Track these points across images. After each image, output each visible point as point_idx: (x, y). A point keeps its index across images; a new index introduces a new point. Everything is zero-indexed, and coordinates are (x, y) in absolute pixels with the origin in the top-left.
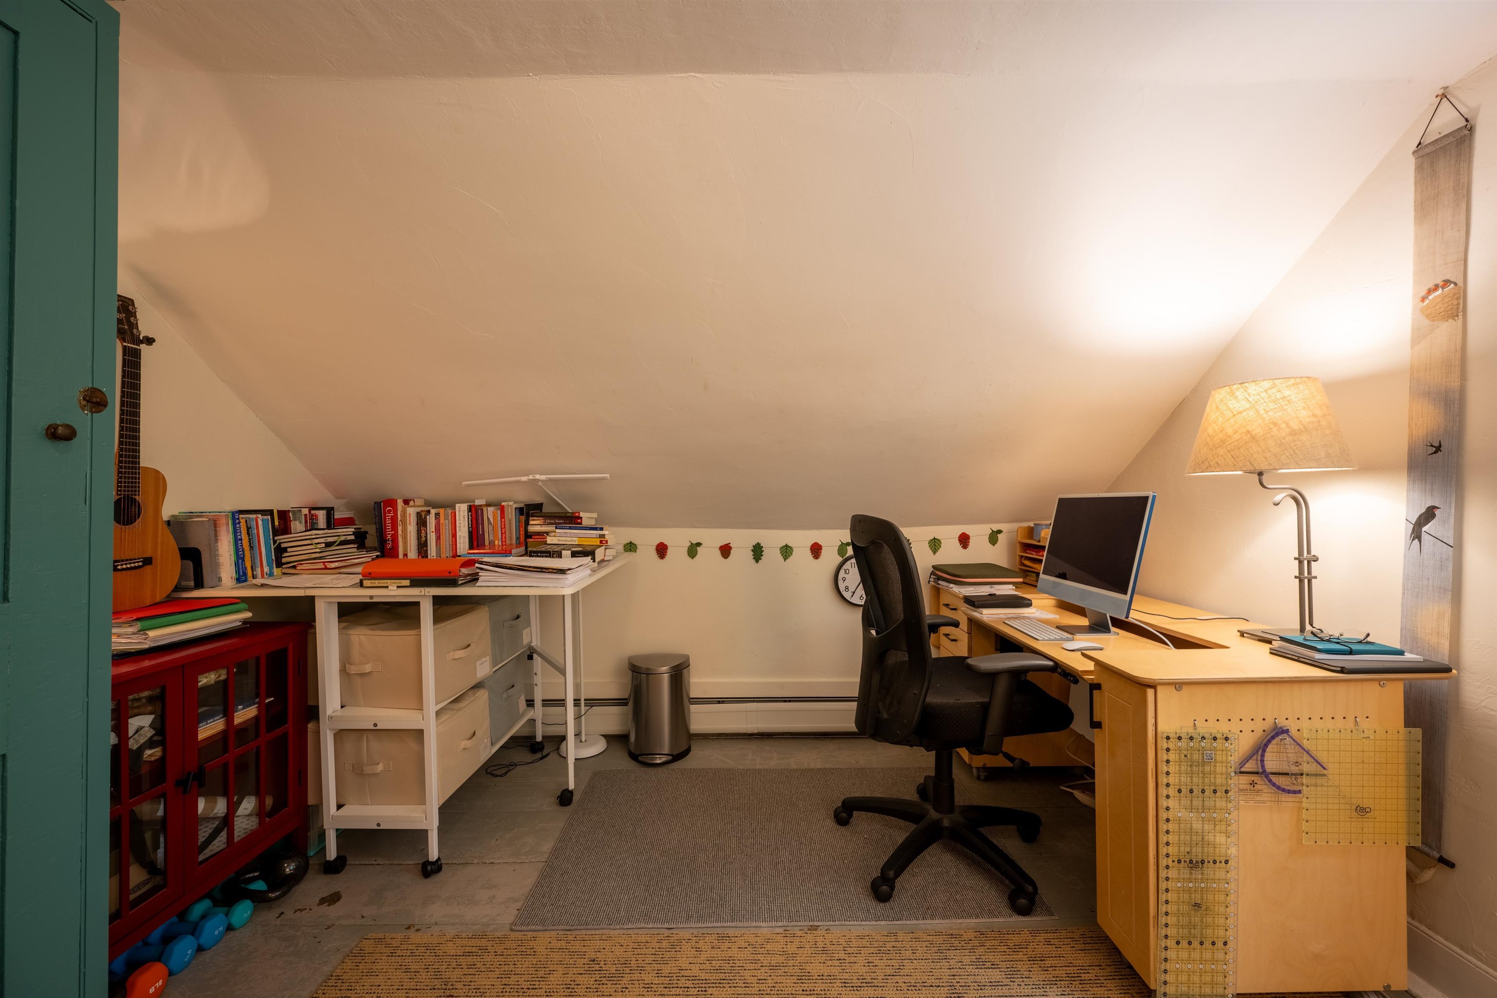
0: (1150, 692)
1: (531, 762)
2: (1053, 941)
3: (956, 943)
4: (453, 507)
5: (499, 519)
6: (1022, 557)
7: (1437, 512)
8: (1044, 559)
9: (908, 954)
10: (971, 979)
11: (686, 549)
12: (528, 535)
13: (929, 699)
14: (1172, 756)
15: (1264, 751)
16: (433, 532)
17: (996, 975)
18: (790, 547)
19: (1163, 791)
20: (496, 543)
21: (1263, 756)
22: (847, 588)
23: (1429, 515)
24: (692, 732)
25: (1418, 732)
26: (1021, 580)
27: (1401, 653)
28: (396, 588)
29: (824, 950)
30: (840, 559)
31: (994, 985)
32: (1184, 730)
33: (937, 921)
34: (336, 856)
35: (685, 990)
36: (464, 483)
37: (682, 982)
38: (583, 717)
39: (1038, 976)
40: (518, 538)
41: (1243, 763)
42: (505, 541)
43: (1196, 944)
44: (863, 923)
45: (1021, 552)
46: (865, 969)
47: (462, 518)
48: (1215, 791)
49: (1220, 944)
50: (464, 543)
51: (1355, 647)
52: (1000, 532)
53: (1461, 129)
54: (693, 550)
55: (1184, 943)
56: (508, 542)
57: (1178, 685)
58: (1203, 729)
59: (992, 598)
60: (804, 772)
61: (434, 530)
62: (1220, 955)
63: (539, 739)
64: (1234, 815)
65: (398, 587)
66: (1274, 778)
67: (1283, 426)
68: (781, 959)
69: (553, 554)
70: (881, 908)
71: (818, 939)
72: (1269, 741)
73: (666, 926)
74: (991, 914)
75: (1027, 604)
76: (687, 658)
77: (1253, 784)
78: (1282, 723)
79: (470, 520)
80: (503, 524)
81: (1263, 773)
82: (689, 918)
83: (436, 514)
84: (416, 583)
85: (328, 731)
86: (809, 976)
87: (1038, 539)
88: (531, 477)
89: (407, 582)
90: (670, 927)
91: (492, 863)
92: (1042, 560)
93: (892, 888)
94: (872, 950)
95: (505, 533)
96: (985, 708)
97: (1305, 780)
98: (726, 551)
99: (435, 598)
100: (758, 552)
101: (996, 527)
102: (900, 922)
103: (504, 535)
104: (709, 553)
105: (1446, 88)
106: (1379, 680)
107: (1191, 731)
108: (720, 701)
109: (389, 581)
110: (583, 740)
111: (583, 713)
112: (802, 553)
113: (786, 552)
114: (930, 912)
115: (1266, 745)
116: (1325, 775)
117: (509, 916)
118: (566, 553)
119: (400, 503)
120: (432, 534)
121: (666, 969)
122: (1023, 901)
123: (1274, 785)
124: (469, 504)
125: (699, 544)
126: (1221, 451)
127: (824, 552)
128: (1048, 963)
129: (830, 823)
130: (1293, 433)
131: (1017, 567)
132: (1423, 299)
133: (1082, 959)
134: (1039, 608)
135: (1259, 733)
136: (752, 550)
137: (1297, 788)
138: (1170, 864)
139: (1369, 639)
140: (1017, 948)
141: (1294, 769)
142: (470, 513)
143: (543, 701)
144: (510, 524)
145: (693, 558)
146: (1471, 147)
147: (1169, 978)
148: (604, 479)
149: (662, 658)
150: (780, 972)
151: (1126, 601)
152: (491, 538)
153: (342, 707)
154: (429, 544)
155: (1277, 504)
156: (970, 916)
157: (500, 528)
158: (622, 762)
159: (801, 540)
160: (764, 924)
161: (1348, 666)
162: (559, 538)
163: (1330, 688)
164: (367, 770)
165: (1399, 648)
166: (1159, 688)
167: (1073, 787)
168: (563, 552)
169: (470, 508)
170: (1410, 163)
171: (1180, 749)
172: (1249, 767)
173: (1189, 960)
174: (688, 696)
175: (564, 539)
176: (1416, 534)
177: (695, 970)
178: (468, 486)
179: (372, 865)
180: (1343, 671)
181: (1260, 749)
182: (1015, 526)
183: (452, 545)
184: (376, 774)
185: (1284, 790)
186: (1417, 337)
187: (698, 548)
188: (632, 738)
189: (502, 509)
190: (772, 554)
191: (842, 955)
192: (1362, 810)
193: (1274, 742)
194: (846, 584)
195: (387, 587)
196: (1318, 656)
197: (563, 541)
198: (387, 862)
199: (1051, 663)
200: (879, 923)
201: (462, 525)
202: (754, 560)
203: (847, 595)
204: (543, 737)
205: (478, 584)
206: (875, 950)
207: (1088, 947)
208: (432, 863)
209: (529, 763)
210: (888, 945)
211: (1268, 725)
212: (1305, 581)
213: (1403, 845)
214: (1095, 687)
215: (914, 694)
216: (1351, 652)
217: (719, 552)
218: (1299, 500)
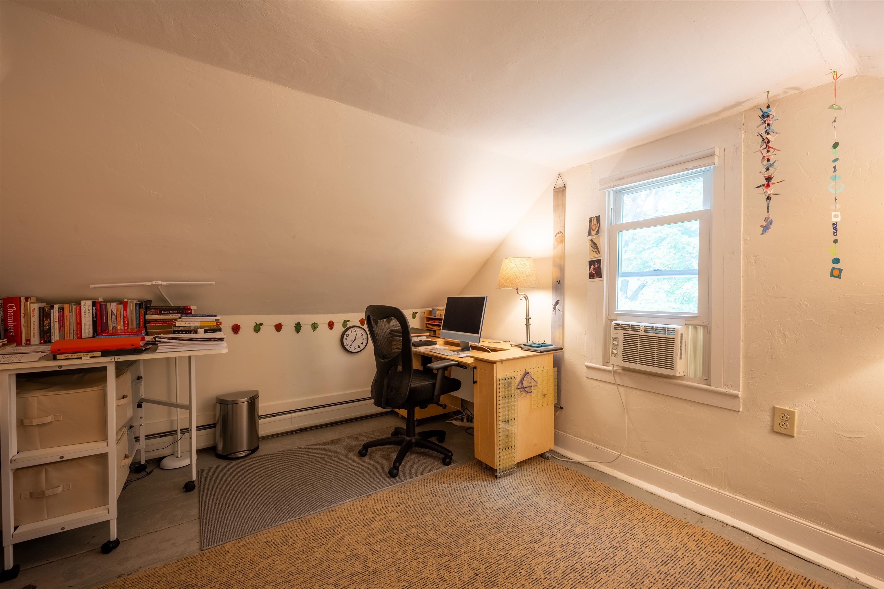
0: (495, 365)
1: (141, 478)
2: (460, 470)
3: (428, 481)
4: (79, 304)
5: (122, 311)
6: (427, 324)
7: (559, 302)
8: (442, 324)
9: (413, 490)
10: (438, 489)
11: (253, 327)
12: (146, 322)
13: (412, 386)
14: (501, 386)
15: (523, 380)
16: (56, 322)
17: (446, 485)
18: (317, 324)
19: (498, 399)
20: (119, 328)
21: (523, 382)
22: (347, 344)
23: (557, 303)
24: (260, 436)
25: (556, 368)
26: (428, 334)
27: (552, 345)
28: (89, 358)
29: (379, 500)
30: (344, 329)
31: (446, 488)
32: (504, 377)
33: (418, 477)
34: (13, 565)
35: (324, 533)
36: (91, 286)
37: (321, 532)
38: (179, 441)
39: (459, 481)
40: (138, 324)
41: (518, 385)
42: (127, 326)
43: (507, 449)
44: (390, 487)
45: (427, 322)
46: (398, 500)
47: (87, 311)
48: (512, 396)
49: (513, 447)
50: (89, 329)
51: (542, 345)
52: (416, 313)
53: (563, 187)
54: (257, 328)
55: (504, 450)
56: (130, 327)
57: (502, 361)
58: (509, 376)
59: (421, 342)
60: (332, 441)
61: (57, 320)
62: (513, 451)
63: (143, 462)
64: (516, 403)
65: (91, 357)
66: (526, 389)
67: (525, 273)
68: (362, 509)
69: (191, 332)
70: (394, 480)
71: (374, 498)
72: (524, 377)
73: (297, 518)
74: (437, 468)
75: (435, 343)
76: (257, 392)
77: (520, 392)
78: (527, 371)
79: (94, 312)
80: (125, 315)
81: (523, 388)
82: (307, 511)
83: (59, 308)
84: (105, 353)
85: (10, 471)
86: (377, 510)
87: (434, 315)
88: (154, 283)
89: (99, 354)
90: (300, 517)
91: (157, 531)
92: (441, 325)
93: (398, 470)
94: (398, 494)
95: (127, 320)
96: (434, 385)
97: (533, 388)
98: (278, 327)
99: (117, 363)
100: (298, 327)
101: (415, 311)
102: (404, 482)
103: (126, 322)
104: (268, 329)
105: (560, 173)
106: (548, 354)
107: (505, 377)
108: (274, 415)
109: (82, 354)
110: (179, 456)
111: (179, 438)
112: (323, 327)
113: (315, 326)
114: (415, 475)
115: (524, 378)
116: (537, 386)
117: (195, 546)
118: (200, 331)
119: (23, 299)
120: (55, 323)
121: (310, 531)
122: (448, 460)
123: (526, 391)
124: (93, 301)
125: (261, 324)
126: (508, 281)
127: (335, 326)
128: (461, 476)
129: (357, 458)
130: (527, 276)
131: (425, 328)
132: (556, 236)
133: (471, 471)
134: (440, 345)
135: (522, 375)
136: (295, 326)
137: (530, 391)
138: (501, 423)
139: (545, 343)
140: (450, 475)
141: (530, 385)
142: (94, 308)
143: (146, 436)
144: (132, 314)
145: (257, 333)
146: (565, 193)
147: (500, 463)
148: (211, 285)
149: (242, 394)
150: (364, 513)
151: (478, 337)
152: (114, 324)
153: (18, 453)
154: (52, 331)
155: (521, 300)
156: (430, 472)
157: (122, 318)
158: (213, 462)
159: (323, 320)
160: (346, 501)
161: (542, 350)
162: (186, 322)
163: (538, 357)
164: (49, 493)
165: (550, 344)
166: (497, 363)
167: (452, 420)
168: (198, 330)
169: (94, 304)
170: (552, 193)
171: (503, 383)
172: (520, 387)
173: (506, 455)
174: (258, 414)
175: (190, 322)
176: (554, 309)
177: (324, 526)
178: (95, 288)
179: (45, 564)
180: (541, 352)
181: (522, 380)
182: (423, 310)
183: (77, 331)
184: (55, 495)
185: (528, 392)
186: (554, 248)
187: (261, 327)
188: (220, 447)
189: (125, 305)
190: (306, 328)
191: (387, 499)
192: (545, 395)
193: (525, 377)
194: (347, 342)
195: (81, 358)
196: (534, 349)
197: (189, 324)
198: (60, 558)
199: (457, 363)
200: (396, 485)
201: (87, 316)
202: (296, 332)
203: (347, 347)
204: (146, 461)
205: (157, 351)
206: (399, 493)
207: (472, 467)
208: (113, 542)
209: (139, 479)
210: (403, 490)
211: (524, 372)
212: (528, 325)
213: (553, 403)
214: (475, 368)
215: (406, 383)
216: (542, 347)
217: (274, 329)
218: (526, 298)
